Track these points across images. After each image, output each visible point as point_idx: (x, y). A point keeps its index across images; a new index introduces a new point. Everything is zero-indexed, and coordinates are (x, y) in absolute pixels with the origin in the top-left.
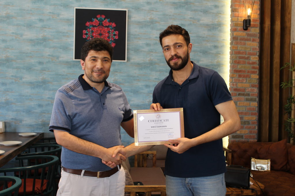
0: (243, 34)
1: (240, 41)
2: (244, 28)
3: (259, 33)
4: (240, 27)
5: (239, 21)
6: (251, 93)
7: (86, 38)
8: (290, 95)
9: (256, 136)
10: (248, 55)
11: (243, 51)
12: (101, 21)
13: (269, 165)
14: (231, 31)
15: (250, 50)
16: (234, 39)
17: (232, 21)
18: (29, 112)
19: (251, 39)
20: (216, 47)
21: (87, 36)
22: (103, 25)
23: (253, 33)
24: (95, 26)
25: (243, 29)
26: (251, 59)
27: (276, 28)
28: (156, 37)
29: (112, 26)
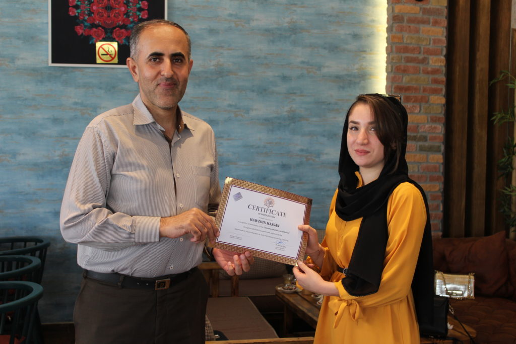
0: (415, 9)
1: (409, 25)
3: (446, 7)
6: (429, 136)
7: (75, 16)
9: (441, 224)
10: (424, 53)
11: (415, 46)
13: (472, 285)
14: (388, 3)
15: (428, 43)
16: (395, 19)
19: (431, 21)
20: (356, 37)
21: (79, 11)
23: (434, 7)
26: (431, 62)
28: (231, 15)
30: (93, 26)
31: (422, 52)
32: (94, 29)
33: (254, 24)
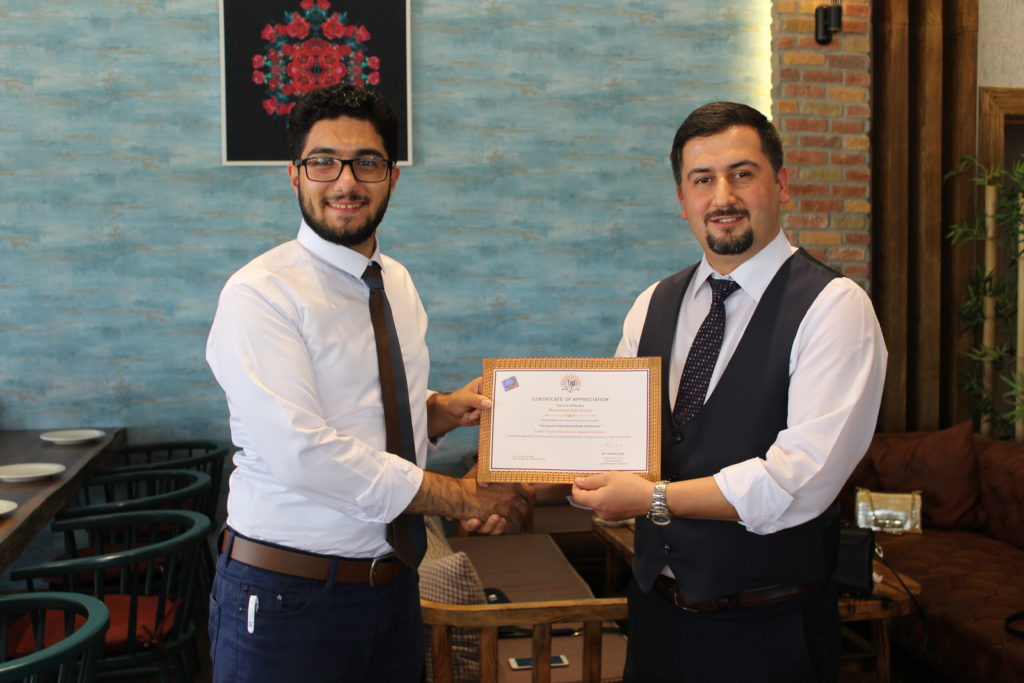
0: (816, 57)
1: (808, 84)
2: (820, 37)
3: (869, 54)
4: (806, 35)
5: (801, 11)
6: (845, 266)
7: (264, 84)
8: (977, 267)
10: (833, 130)
11: (819, 119)
12: (316, 20)
13: (917, 511)
14: (772, 49)
15: (840, 113)
16: (786, 77)
17: (776, 12)
18: (69, 354)
19: (844, 76)
21: (269, 76)
22: (326, 35)
23: (849, 53)
24: (297, 40)
25: (814, 41)
26: (845, 144)
27: (927, 36)
28: (514, 75)
29: (355, 37)
30: (292, 98)
31: (830, 128)
33: (552, 89)
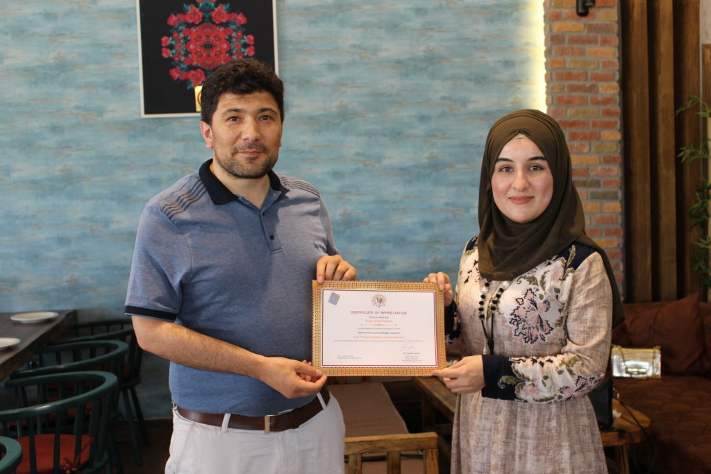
0: (578, 26)
1: (572, 46)
2: (580, 11)
3: (618, 22)
4: (570, 7)
6: (602, 180)
7: (170, 57)
8: (702, 178)
10: (592, 79)
11: (581, 71)
12: (207, 10)
13: (658, 362)
14: (545, 21)
15: (596, 67)
16: (554, 40)
18: (34, 257)
19: (599, 39)
20: (508, 64)
21: (174, 51)
22: (214, 20)
23: (602, 22)
24: (193, 25)
25: (575, 14)
26: (601, 89)
27: (661, 7)
28: (354, 46)
29: (236, 21)
30: (191, 68)
31: (589, 78)
32: (193, 72)
33: (382, 55)
